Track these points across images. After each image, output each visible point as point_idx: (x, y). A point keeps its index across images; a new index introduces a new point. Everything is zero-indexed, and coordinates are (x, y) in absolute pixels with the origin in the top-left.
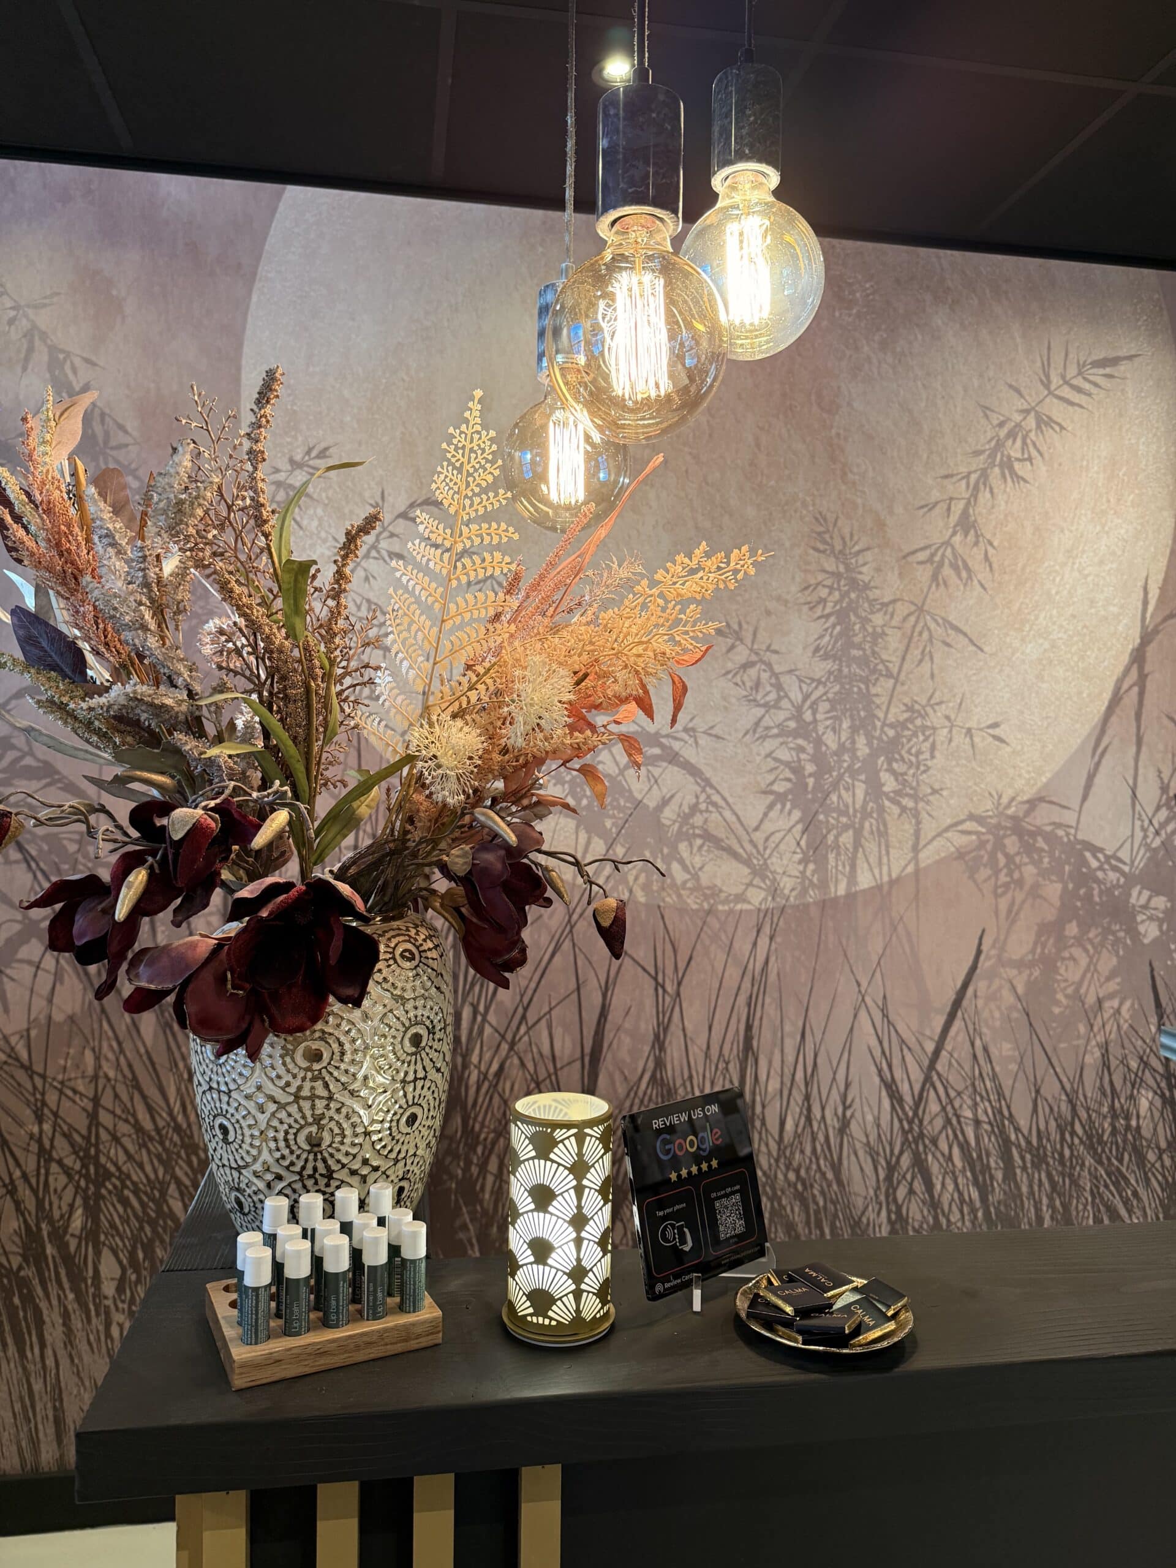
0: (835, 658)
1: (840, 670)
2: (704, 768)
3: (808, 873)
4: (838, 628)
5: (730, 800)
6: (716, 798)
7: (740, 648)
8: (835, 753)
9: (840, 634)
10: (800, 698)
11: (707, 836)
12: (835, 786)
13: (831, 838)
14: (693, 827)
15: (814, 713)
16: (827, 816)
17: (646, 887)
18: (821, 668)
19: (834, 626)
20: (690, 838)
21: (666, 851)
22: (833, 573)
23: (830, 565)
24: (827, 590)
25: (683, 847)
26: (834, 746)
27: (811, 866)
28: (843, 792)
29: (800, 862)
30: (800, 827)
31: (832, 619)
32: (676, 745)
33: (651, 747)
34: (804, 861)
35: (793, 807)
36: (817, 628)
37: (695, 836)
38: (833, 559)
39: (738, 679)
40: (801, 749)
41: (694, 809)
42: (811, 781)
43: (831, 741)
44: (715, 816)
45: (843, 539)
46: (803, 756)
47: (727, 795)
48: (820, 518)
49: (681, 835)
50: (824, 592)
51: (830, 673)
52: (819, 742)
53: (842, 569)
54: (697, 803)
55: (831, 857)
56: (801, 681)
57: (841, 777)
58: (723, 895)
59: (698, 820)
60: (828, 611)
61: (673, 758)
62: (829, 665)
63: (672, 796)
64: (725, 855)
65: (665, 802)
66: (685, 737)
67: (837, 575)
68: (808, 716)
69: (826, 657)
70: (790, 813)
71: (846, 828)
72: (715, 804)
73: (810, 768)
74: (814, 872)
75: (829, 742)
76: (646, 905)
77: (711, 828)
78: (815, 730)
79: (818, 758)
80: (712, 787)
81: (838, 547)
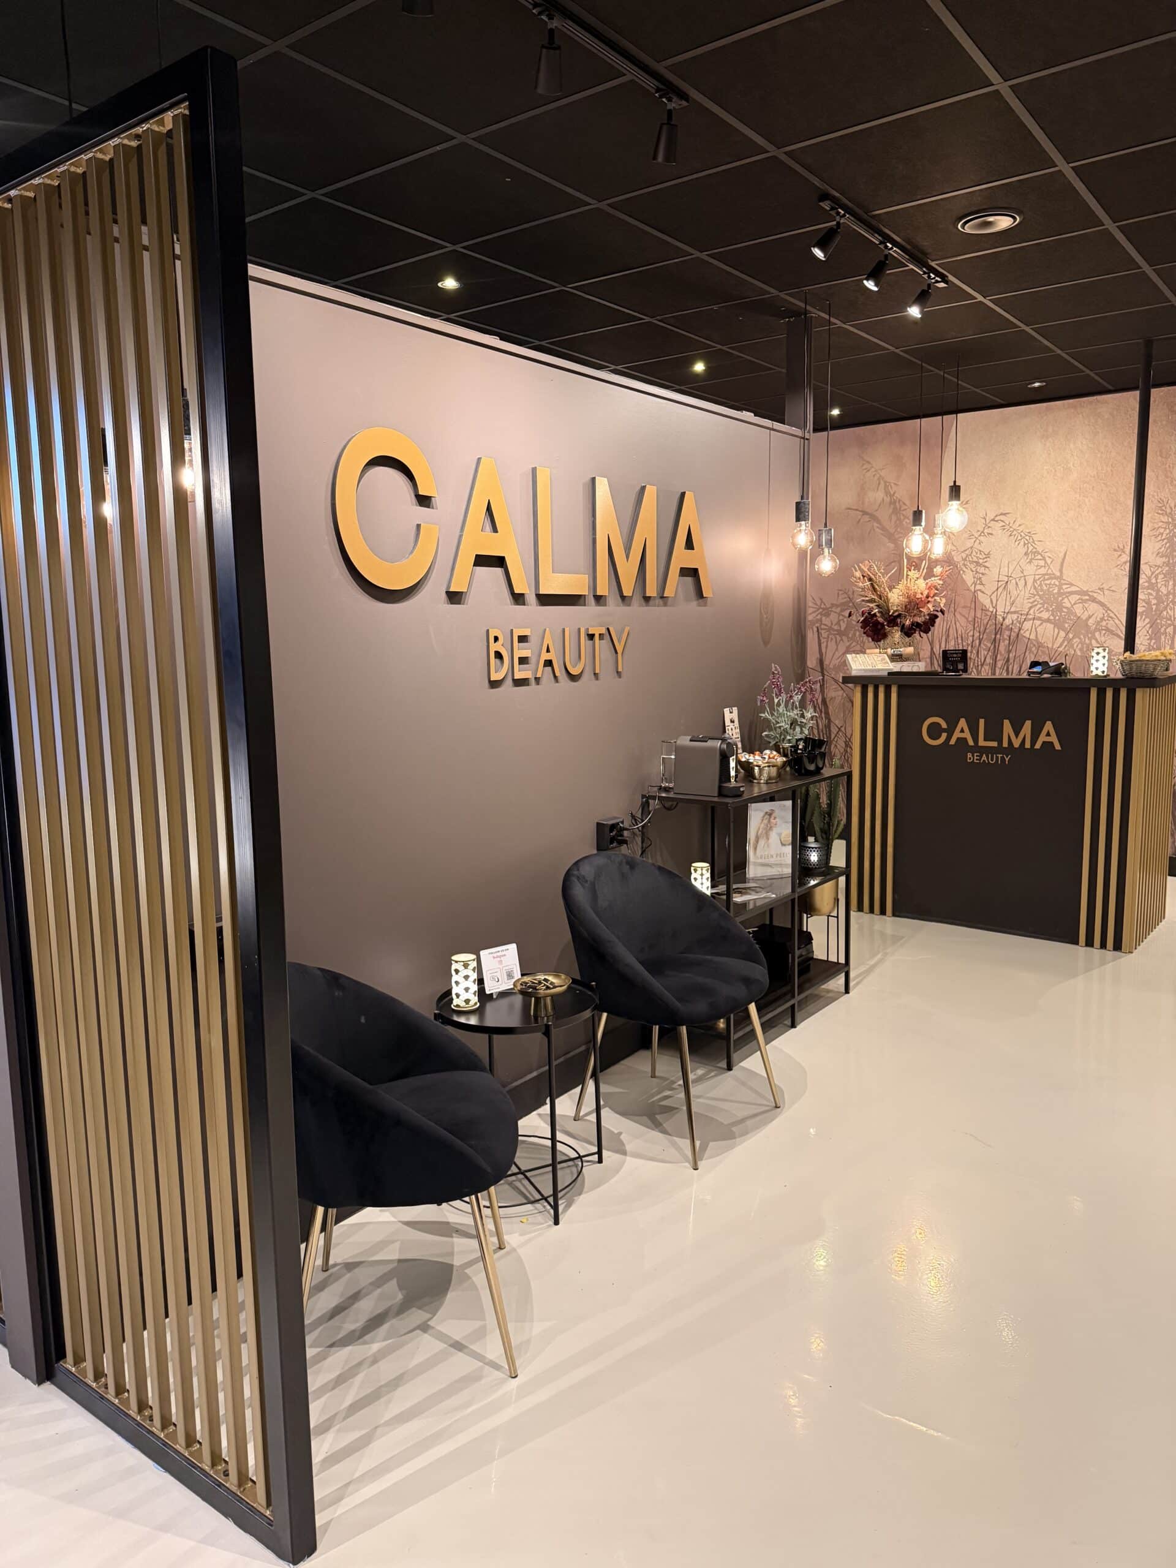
0: (1166, 556)
1: (1169, 561)
2: (1106, 603)
3: (1152, 644)
4: (1168, 545)
5: (1118, 616)
6: (1112, 615)
7: (1124, 555)
8: (1166, 595)
9: (1169, 547)
10: (1150, 573)
11: (1107, 630)
12: (1165, 608)
13: (1162, 630)
14: (1102, 626)
15: (1156, 580)
16: (1161, 621)
17: (1081, 650)
18: (1160, 561)
19: (1166, 544)
20: (1100, 631)
21: (1090, 635)
22: (1166, 522)
23: (1165, 519)
24: (1163, 530)
25: (1097, 634)
26: (1165, 592)
27: (1153, 641)
28: (1169, 611)
29: (1148, 639)
30: (1149, 625)
31: (1165, 541)
32: (1095, 595)
33: (1085, 595)
34: (1150, 639)
35: (1146, 618)
36: (1159, 545)
37: (1103, 630)
38: (1166, 517)
39: (1122, 568)
40: (1150, 594)
41: (1102, 619)
42: (1154, 607)
43: (1164, 590)
44: (1111, 622)
45: (1171, 508)
46: (1151, 597)
47: (1117, 614)
48: (1160, 501)
49: (1096, 630)
50: (1162, 530)
51: (1164, 563)
52: (1158, 591)
53: (1170, 520)
54: (1104, 617)
55: (1163, 637)
56: (1151, 567)
57: (1168, 605)
58: (1113, 653)
59: (1104, 623)
60: (1163, 537)
61: (1094, 600)
62: (1164, 559)
63: (1093, 615)
64: (1115, 637)
65: (1090, 617)
66: (1099, 591)
67: (1168, 523)
68: (1154, 581)
69: (1162, 557)
70: (1144, 620)
71: (1170, 625)
72: (1112, 618)
73: (1154, 601)
74: (1154, 644)
75: (1163, 591)
76: (1081, 656)
77: (1109, 626)
78: (1157, 586)
79: (1158, 598)
80: (1110, 610)
81: (1168, 511)
